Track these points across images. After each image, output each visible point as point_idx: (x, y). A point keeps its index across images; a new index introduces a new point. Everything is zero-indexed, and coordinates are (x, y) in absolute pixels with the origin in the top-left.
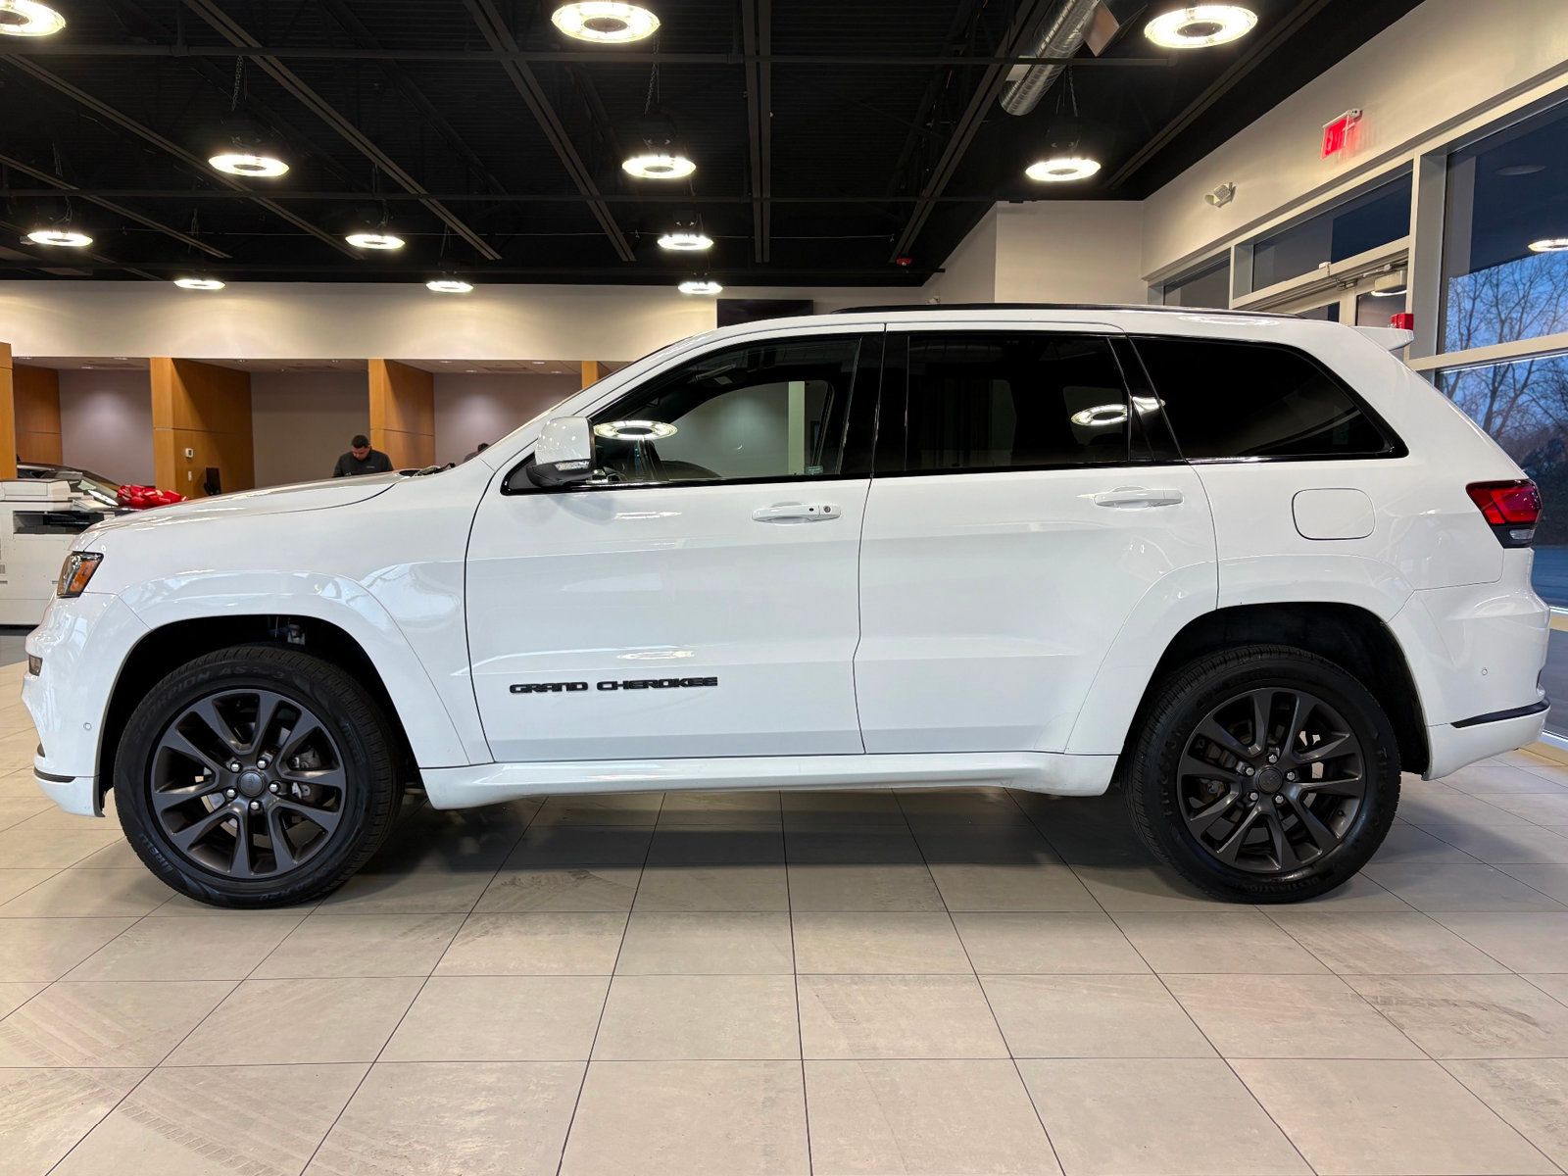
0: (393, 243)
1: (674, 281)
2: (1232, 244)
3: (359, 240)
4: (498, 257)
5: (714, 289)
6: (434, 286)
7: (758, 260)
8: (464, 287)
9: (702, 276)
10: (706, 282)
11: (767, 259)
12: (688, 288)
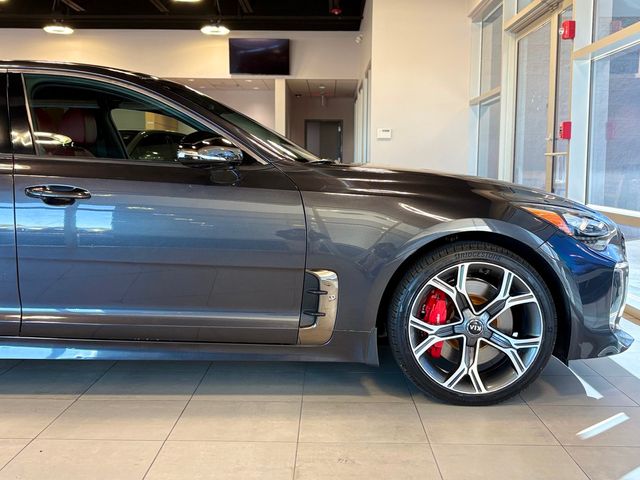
1: (198, 27)
4: (83, 10)
5: (223, 31)
6: (49, 29)
8: (67, 30)
9: (216, 23)
10: (217, 26)
11: (251, 11)
12: (207, 30)
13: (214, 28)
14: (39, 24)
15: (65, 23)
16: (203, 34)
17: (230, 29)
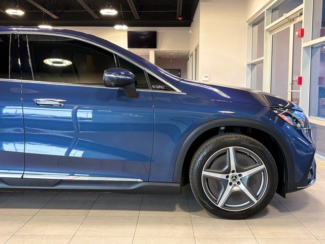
0: (20, 13)
2: (265, 10)
3: (10, 12)
4: (57, 18)
5: (125, 27)
7: (136, 18)
9: (121, 24)
11: (139, 18)
12: (117, 27)
13: (121, 26)
16: (115, 29)
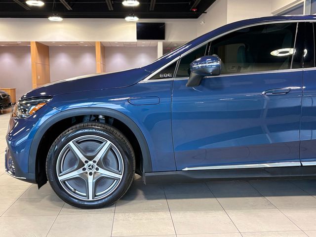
1: (124, 17)
2: (304, 0)
3: (30, 3)
4: (71, 9)
6: (51, 19)
7: (150, 9)
8: (60, 19)
10: (134, 16)
11: (153, 10)
12: (128, 19)
13: (132, 18)
14: (46, 16)
15: (59, 16)
16: (125, 21)
17: (139, 18)
